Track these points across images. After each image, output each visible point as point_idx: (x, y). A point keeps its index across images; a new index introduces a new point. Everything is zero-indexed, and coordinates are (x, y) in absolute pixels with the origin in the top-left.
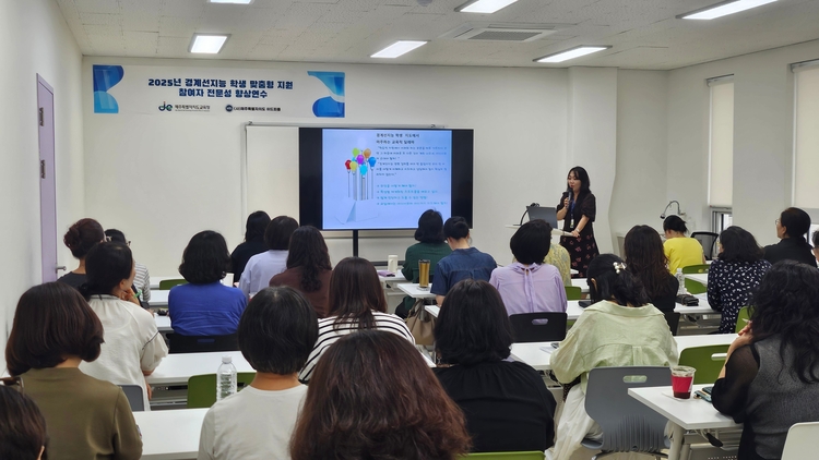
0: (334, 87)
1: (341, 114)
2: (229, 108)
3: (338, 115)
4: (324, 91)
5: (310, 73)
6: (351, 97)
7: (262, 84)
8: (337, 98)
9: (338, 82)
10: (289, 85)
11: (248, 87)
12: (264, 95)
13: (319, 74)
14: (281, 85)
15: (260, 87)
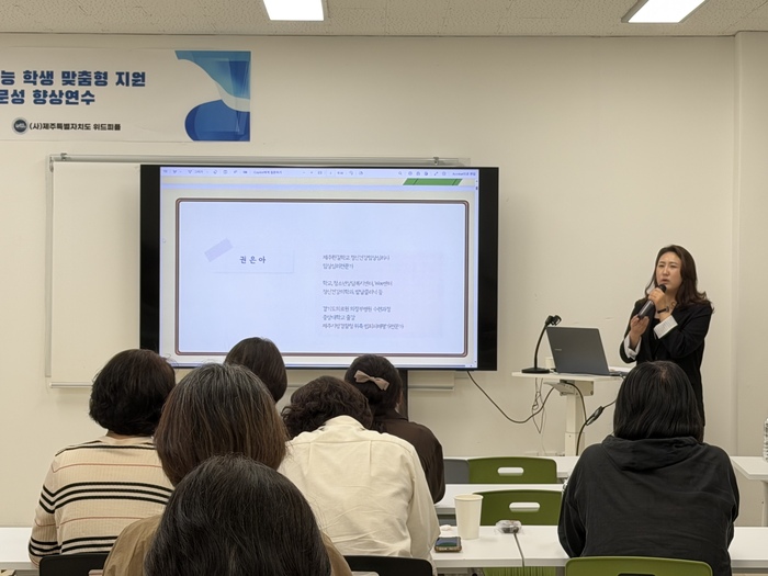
0: (229, 80)
1: (243, 135)
2: (20, 126)
3: (237, 138)
4: (207, 89)
5: (181, 55)
6: (265, 101)
7: (85, 79)
8: (234, 103)
10: (139, 79)
11: (58, 85)
12: (89, 99)
13: (198, 57)
14: (122, 79)
15: (82, 84)
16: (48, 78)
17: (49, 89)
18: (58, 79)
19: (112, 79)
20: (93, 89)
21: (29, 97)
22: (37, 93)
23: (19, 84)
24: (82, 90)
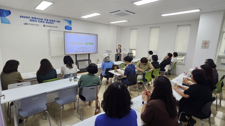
0: (69, 23)
1: (71, 29)
2: (44, 26)
3: (70, 30)
4: (67, 24)
5: (64, 20)
6: (73, 26)
8: (70, 26)
9: (70, 22)
10: (59, 22)
13: (66, 20)
14: (57, 21)
15: (52, 21)
16: (48, 20)
17: (48, 22)
18: (49, 20)
19: (56, 21)
20: (54, 22)
21: (45, 22)
22: (46, 22)
23: (44, 20)
24: (52, 22)
